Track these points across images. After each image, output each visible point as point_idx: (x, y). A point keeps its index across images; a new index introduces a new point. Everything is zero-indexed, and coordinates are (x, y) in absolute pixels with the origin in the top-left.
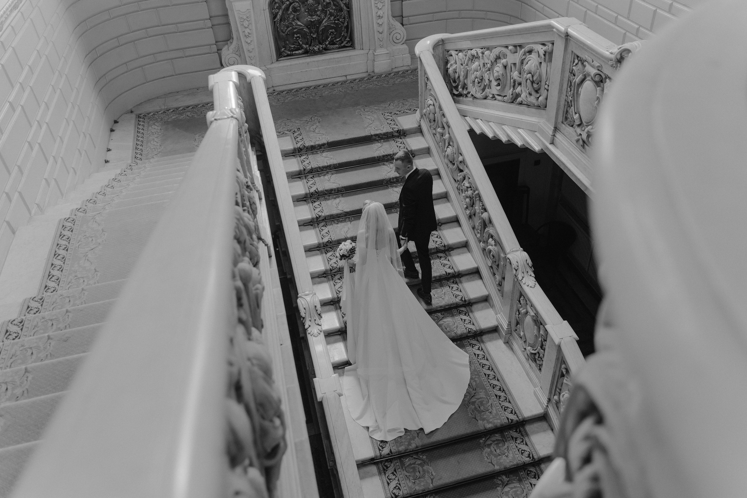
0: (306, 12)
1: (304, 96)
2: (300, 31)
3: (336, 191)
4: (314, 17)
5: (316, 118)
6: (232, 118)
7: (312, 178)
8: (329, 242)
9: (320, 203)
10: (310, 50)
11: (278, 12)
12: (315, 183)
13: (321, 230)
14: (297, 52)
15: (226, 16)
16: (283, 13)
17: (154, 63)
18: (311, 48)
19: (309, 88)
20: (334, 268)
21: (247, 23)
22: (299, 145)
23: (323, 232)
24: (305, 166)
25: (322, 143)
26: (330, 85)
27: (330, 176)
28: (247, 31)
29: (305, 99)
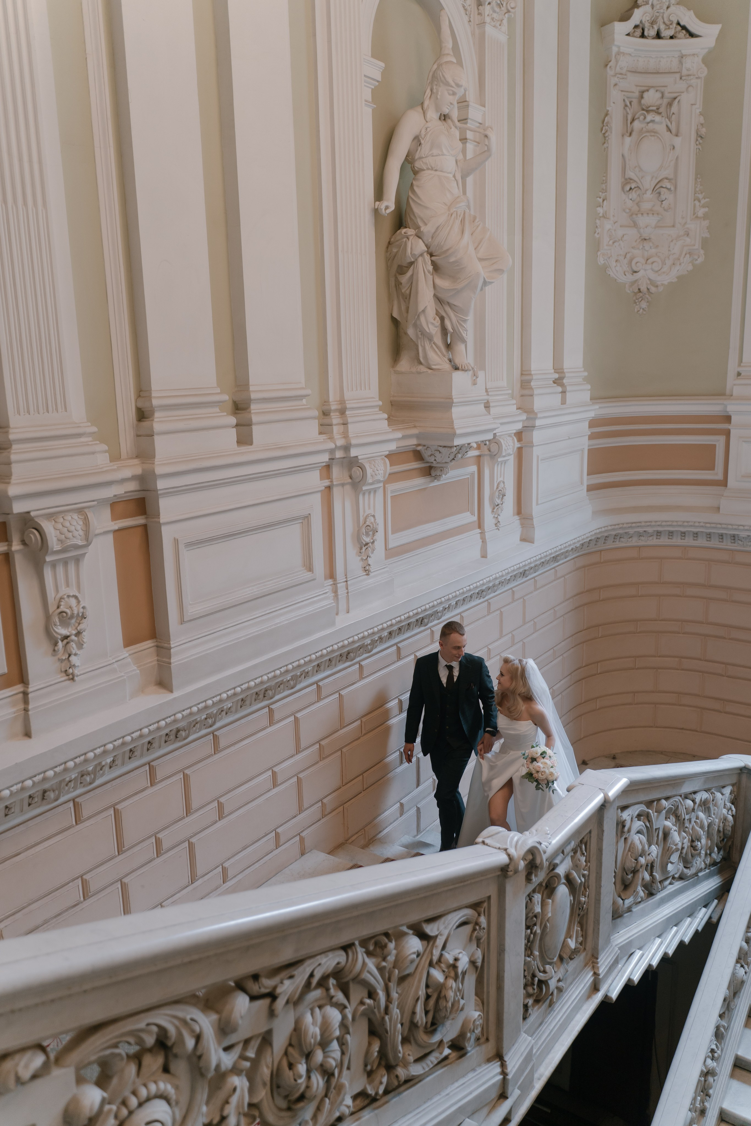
17: (675, 705)
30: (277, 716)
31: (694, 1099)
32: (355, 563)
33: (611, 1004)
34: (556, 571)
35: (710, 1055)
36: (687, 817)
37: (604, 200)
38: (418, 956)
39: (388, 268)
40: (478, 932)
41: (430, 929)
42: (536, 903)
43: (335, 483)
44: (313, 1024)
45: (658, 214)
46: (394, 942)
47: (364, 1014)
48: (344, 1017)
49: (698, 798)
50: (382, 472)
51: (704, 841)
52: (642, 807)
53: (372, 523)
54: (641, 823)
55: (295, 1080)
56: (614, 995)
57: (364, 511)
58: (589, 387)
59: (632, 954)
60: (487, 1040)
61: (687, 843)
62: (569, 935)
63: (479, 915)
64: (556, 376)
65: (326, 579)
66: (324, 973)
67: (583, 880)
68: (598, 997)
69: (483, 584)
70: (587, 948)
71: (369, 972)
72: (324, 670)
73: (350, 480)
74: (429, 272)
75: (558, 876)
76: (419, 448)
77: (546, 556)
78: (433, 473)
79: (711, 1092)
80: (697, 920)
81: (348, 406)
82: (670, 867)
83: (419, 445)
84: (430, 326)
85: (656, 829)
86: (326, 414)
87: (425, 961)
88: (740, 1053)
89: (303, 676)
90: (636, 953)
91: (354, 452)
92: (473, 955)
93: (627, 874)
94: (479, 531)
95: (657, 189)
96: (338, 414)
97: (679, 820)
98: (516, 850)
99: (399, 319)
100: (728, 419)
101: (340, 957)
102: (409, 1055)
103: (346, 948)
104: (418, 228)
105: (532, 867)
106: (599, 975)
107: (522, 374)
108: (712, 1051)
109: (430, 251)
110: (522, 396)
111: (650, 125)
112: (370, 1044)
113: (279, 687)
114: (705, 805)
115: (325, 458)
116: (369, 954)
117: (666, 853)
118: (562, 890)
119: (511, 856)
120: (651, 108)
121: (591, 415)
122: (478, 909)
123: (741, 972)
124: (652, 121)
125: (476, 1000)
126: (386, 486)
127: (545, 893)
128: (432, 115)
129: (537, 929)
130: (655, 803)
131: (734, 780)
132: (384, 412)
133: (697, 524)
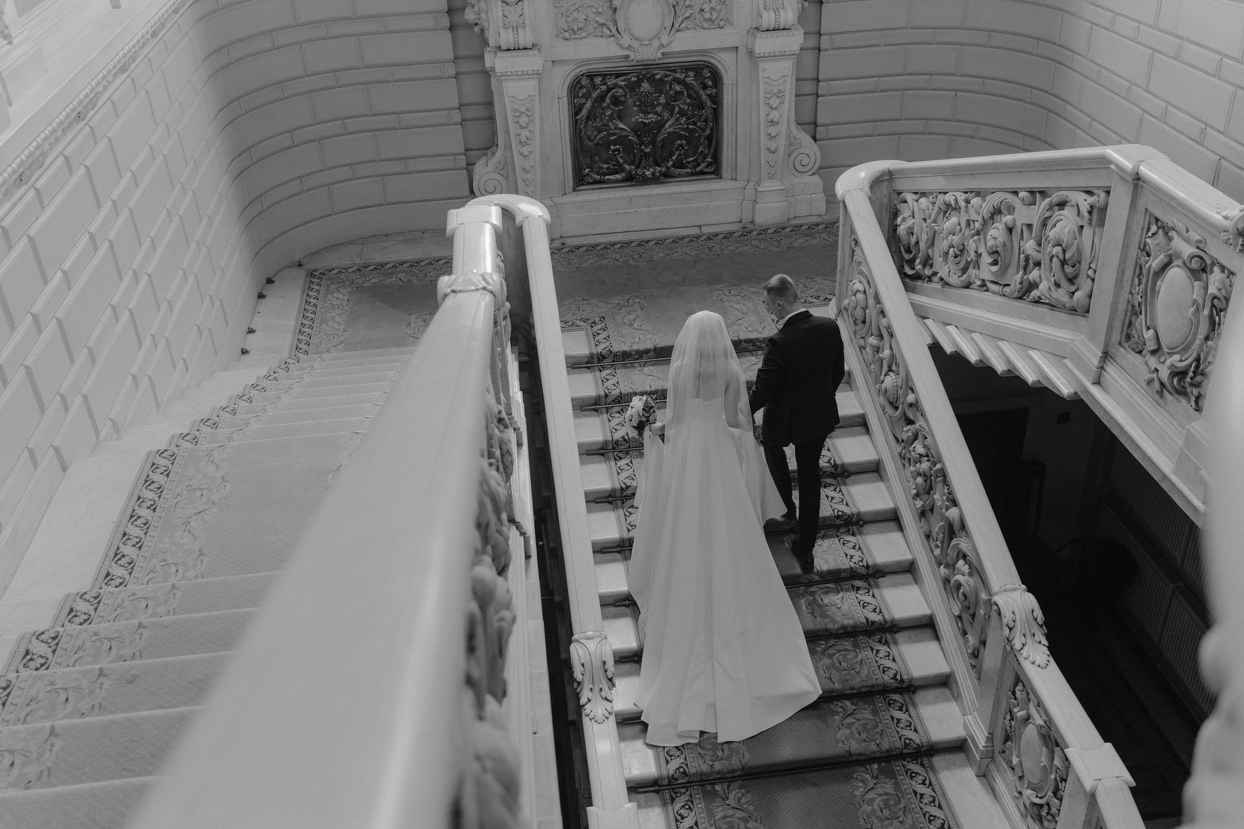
0: (636, 106)
1: (618, 258)
2: (622, 140)
4: (650, 116)
5: (637, 300)
6: (485, 292)
7: (619, 412)
9: (631, 462)
10: (636, 174)
11: (584, 104)
13: (627, 514)
14: (612, 177)
15: (490, 104)
16: (593, 106)
17: (350, 180)
18: (640, 172)
19: (629, 243)
21: (526, 119)
22: (600, 349)
24: (608, 389)
25: (645, 347)
26: (668, 242)
28: (524, 133)
29: (619, 264)
119: (492, 293)
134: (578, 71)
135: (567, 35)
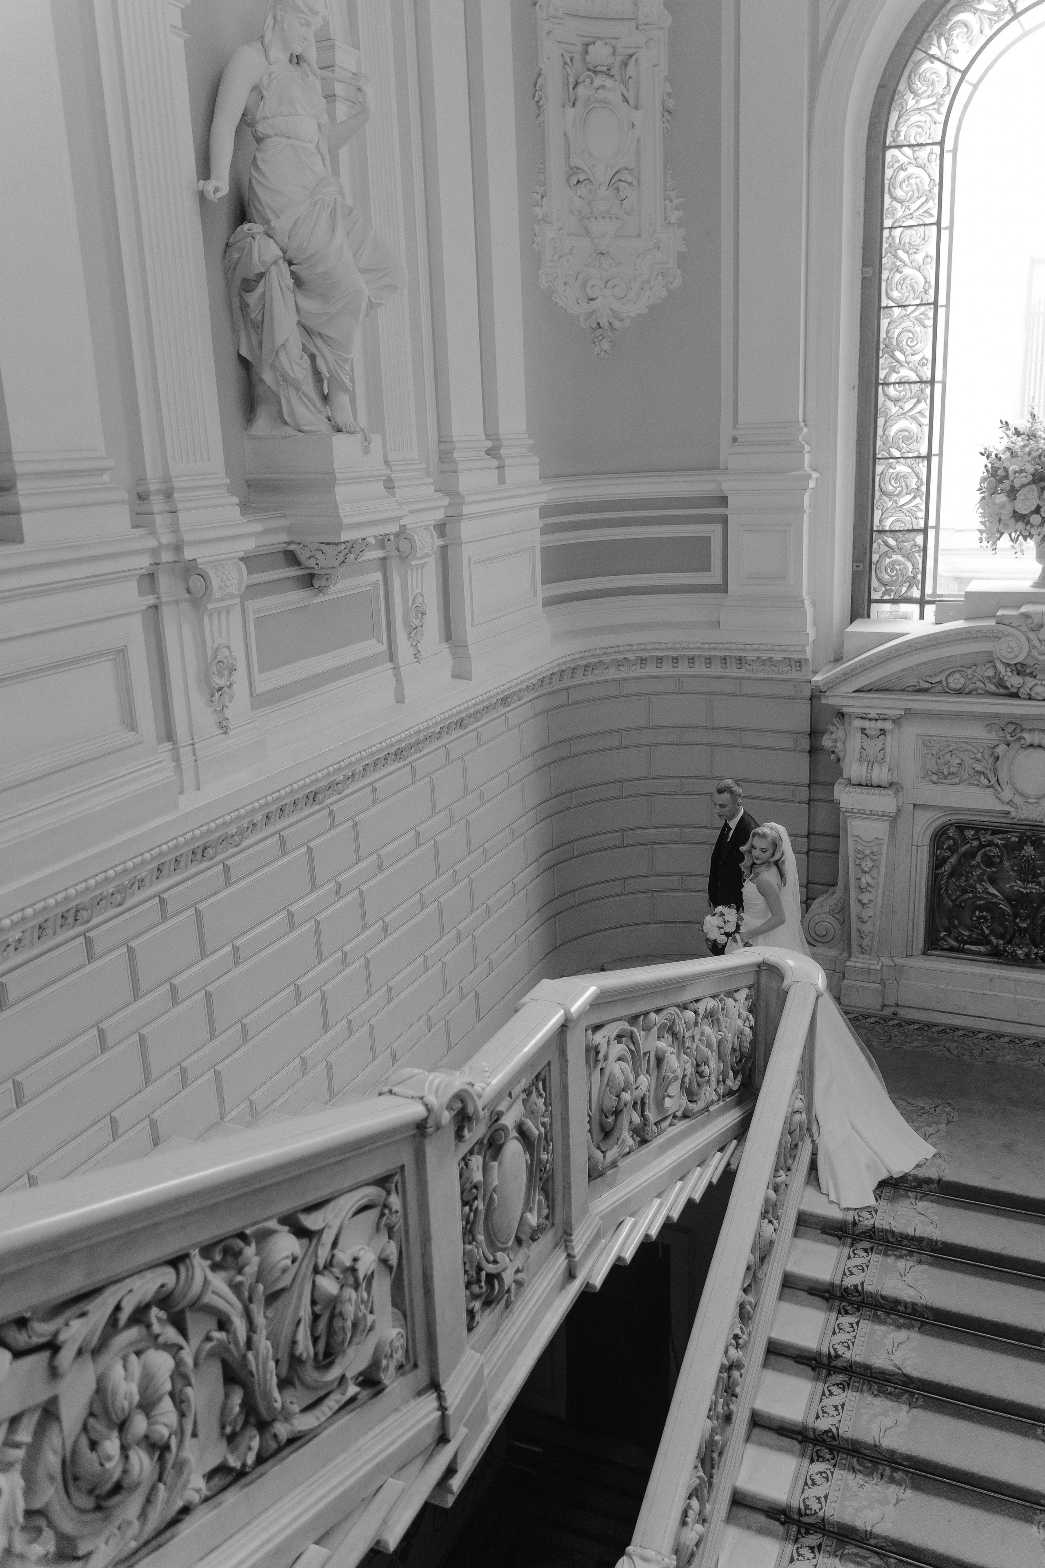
0: (1013, 870)
1: (953, 1048)
2: (991, 907)
3: (909, 1310)
4: (1030, 885)
5: (948, 1109)
7: (866, 1250)
8: (830, 1434)
9: (858, 1323)
10: (1005, 950)
11: (949, 858)
12: (867, 1266)
13: (827, 1393)
14: (973, 948)
15: (836, 838)
16: (959, 862)
17: (679, 891)
18: (1009, 948)
19: (975, 1032)
20: (808, 1512)
21: (871, 864)
23: (830, 1402)
24: (860, 1216)
25: (927, 1175)
27: (912, 1264)
28: (866, 879)
29: (950, 1056)
30: (98, 948)
31: (715, 1402)
32: (204, 716)
33: (594, 1294)
34: (507, 719)
35: (733, 1342)
36: (688, 1034)
37: (542, 197)
38: (294, 1261)
39: (228, 283)
40: (388, 1218)
41: (310, 1221)
42: (475, 1169)
43: (163, 600)
44: (126, 1379)
45: (617, 218)
46: (253, 1245)
47: (212, 1354)
48: (179, 1363)
49: (701, 1007)
50: (236, 581)
51: (713, 1063)
52: (624, 1025)
53: (225, 657)
54: (623, 1046)
55: (102, 1465)
56: (598, 1281)
57: (213, 641)
58: (537, 460)
59: (620, 1223)
60: (416, 1366)
61: (690, 1069)
62: (527, 1208)
63: (389, 1193)
64: (489, 444)
65: (159, 742)
66: (140, 1303)
67: (543, 1130)
68: (574, 1288)
69: (401, 740)
70: (556, 1223)
71: (214, 1292)
72: (169, 876)
73: (187, 596)
74: (289, 289)
75: (504, 1129)
76: (292, 547)
77: (490, 697)
78: (316, 583)
79: (738, 1390)
80: (710, 1170)
81: (176, 485)
82: (668, 1102)
83: (292, 543)
84: (295, 368)
85: (645, 1054)
86: (142, 497)
87: (307, 1268)
88: (774, 1335)
89: (136, 886)
90: (625, 1222)
91: (189, 554)
92: (383, 1251)
93: (606, 1117)
94: (390, 665)
95: (615, 182)
96: (161, 497)
97: (677, 1039)
98: (437, 1097)
99: (249, 358)
100: (723, 501)
101: (167, 1276)
102: (292, 1403)
103: (176, 1262)
104: (267, 222)
105: (463, 1119)
106: (574, 1257)
107: (440, 442)
108: (736, 1337)
109: (287, 257)
110: (442, 472)
111: (600, 91)
112: (227, 1396)
113: (98, 904)
114: (711, 1016)
115: (144, 562)
116: (216, 1267)
117: (662, 1084)
118: (513, 1148)
119: (429, 1106)
120: (599, 68)
121: (543, 499)
122: (387, 1185)
123: (768, 1229)
124: (602, 87)
125: (393, 1313)
126: (246, 603)
127: (488, 1154)
128: (279, 55)
129: (480, 1204)
130: (642, 1018)
131: (751, 980)
132: (233, 494)
133: (692, 645)
134: (946, 819)
135: (935, 778)
